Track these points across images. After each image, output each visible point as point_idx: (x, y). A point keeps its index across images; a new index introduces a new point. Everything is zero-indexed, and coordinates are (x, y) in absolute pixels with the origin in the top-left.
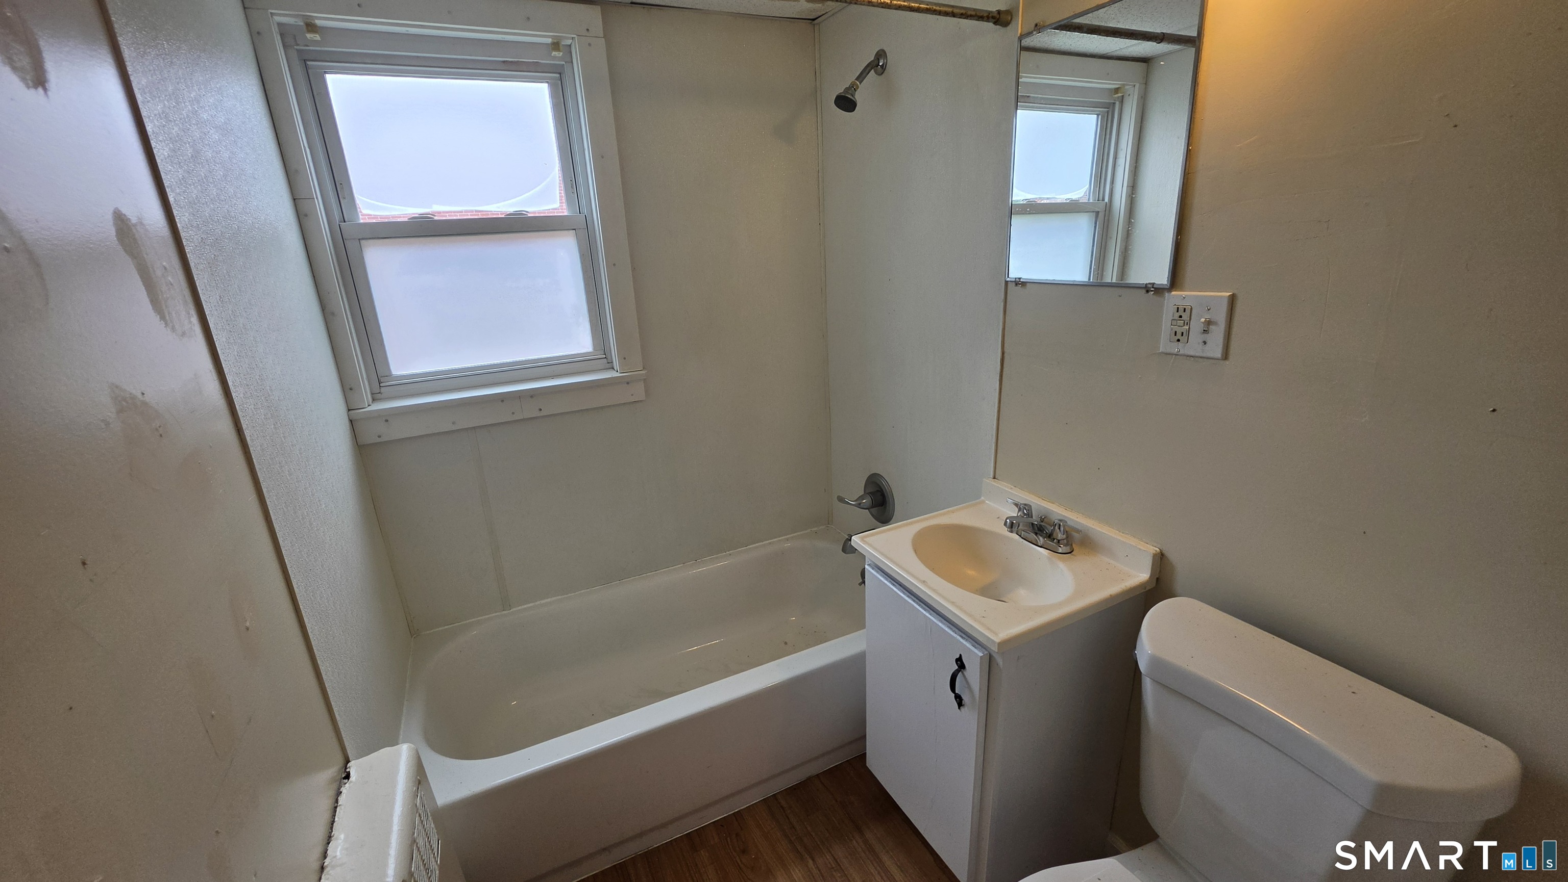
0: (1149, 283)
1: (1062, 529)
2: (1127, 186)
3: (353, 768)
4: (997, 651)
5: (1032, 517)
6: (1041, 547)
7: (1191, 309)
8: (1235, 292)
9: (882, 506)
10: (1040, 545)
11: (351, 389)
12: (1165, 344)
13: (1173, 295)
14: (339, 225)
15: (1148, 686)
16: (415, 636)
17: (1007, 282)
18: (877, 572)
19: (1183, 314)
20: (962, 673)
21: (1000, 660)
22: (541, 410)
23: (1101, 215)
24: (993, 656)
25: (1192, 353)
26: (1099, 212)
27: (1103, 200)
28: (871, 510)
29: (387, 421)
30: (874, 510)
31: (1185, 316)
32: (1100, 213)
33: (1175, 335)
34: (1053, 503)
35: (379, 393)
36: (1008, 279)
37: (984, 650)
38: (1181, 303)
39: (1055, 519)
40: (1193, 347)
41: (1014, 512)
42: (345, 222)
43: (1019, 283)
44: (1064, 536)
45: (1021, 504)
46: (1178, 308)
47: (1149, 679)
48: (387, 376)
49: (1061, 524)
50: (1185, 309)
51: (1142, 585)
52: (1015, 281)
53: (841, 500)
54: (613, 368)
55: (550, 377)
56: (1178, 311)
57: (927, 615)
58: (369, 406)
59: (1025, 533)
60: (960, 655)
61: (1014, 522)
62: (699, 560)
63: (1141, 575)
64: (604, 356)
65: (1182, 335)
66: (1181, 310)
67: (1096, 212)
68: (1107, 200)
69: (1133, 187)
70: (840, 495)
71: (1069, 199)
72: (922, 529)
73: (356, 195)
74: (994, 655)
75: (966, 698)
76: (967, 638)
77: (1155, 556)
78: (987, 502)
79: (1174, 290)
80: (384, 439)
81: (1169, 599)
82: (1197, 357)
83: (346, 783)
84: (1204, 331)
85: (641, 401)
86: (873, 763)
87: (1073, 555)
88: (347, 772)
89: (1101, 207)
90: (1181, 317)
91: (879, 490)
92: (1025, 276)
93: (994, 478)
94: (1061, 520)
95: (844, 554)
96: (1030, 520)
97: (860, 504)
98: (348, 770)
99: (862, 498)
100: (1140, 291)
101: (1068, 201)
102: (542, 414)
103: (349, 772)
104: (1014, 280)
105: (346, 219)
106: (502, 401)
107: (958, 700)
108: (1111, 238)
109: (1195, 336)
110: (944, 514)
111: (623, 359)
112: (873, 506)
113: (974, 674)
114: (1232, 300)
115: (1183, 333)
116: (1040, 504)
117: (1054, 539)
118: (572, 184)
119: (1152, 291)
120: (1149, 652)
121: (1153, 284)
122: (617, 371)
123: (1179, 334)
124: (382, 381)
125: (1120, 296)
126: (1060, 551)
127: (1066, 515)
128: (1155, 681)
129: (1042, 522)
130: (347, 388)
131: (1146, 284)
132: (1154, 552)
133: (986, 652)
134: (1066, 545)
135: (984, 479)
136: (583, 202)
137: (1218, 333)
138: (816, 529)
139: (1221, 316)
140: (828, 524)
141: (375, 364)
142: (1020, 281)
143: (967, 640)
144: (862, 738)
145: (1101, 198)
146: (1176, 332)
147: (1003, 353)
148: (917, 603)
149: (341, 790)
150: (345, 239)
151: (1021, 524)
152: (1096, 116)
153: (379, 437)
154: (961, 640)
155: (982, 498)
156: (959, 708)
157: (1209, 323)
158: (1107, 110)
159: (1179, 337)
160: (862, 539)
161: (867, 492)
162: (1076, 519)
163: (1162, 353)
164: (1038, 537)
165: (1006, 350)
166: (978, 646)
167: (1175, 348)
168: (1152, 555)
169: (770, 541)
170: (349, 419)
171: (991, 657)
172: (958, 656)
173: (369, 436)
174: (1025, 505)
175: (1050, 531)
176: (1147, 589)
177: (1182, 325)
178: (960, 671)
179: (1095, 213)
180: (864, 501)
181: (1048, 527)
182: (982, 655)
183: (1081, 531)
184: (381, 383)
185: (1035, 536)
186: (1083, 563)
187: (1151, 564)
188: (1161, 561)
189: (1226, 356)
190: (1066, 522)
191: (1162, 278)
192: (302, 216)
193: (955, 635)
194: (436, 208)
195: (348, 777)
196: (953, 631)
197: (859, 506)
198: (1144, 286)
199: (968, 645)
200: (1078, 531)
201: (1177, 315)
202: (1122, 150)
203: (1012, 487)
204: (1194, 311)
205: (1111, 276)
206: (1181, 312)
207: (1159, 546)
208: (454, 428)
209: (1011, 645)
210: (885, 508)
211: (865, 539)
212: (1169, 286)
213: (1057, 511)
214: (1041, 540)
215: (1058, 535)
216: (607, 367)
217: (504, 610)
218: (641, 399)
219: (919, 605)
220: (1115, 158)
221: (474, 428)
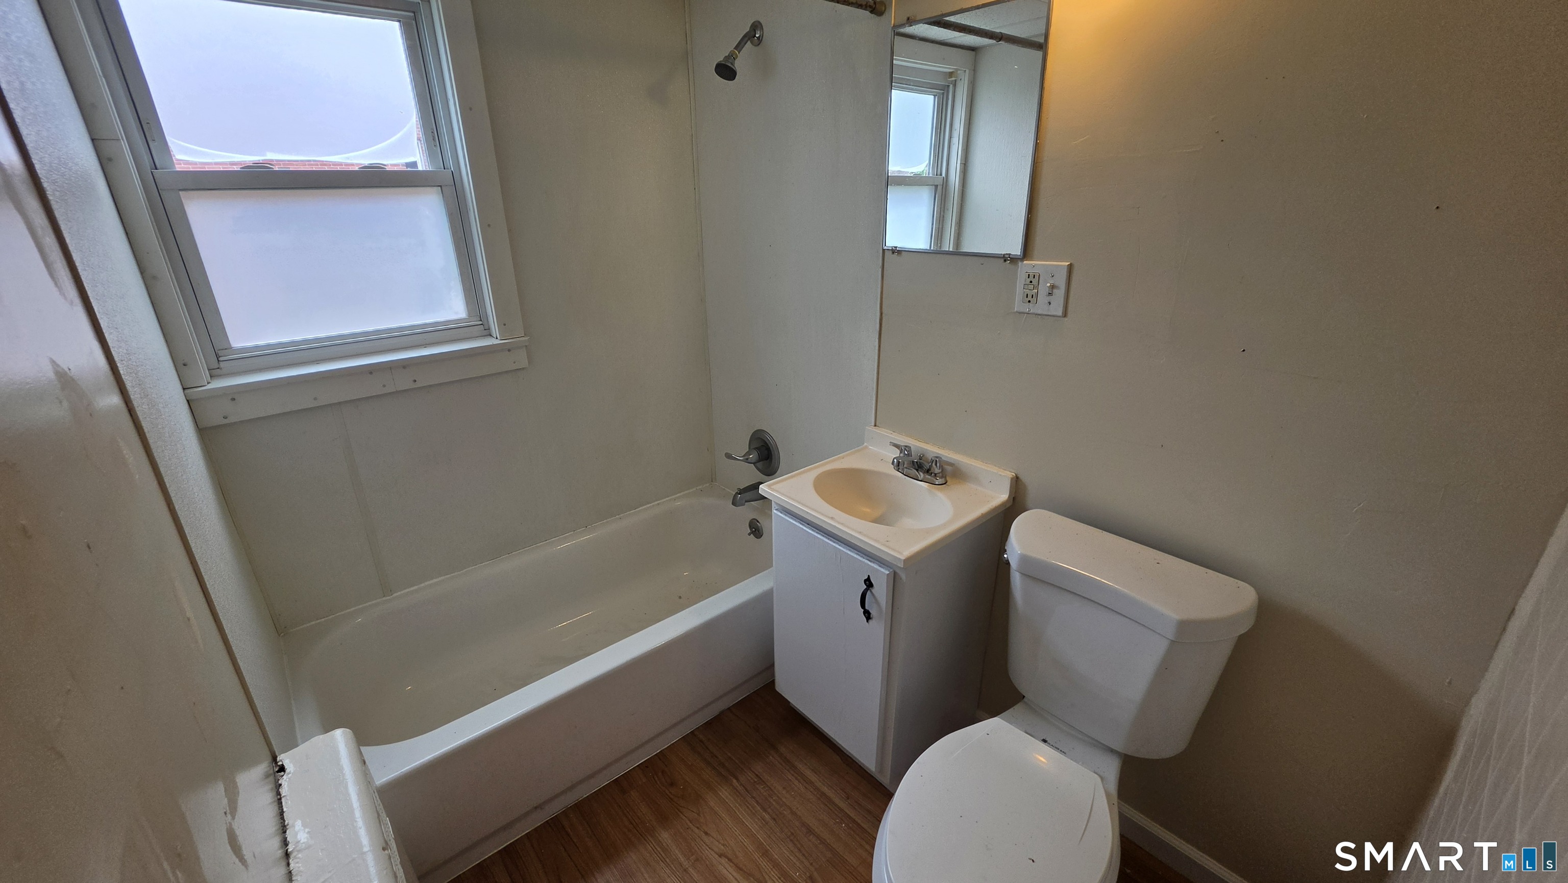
0: (1006, 254)
1: (938, 465)
2: (961, 164)
3: (285, 759)
4: (902, 567)
5: (911, 456)
6: (921, 481)
7: (1039, 275)
8: (1072, 262)
9: (767, 460)
10: (920, 479)
11: (185, 365)
12: (1019, 305)
13: (1025, 264)
14: (152, 172)
15: (1016, 579)
16: (282, 634)
17: (884, 250)
18: (786, 515)
19: (1033, 280)
20: (871, 591)
21: (903, 575)
22: (415, 381)
23: (939, 188)
24: (897, 573)
25: (1039, 312)
26: (937, 185)
27: (941, 175)
28: (758, 464)
29: (233, 399)
30: (759, 465)
31: (1035, 282)
32: (939, 187)
33: (1027, 297)
34: (928, 444)
35: (218, 368)
36: (885, 248)
37: (889, 568)
38: (1031, 271)
39: (930, 456)
40: (1041, 307)
41: (896, 453)
42: (156, 169)
43: (895, 251)
44: (940, 471)
45: (902, 446)
46: (1029, 275)
47: (1018, 573)
48: (226, 349)
49: (937, 460)
50: (1034, 276)
51: (1003, 504)
52: (892, 250)
53: (728, 456)
54: (491, 335)
55: (423, 345)
56: (1029, 277)
57: (837, 546)
58: (208, 383)
59: (907, 470)
60: (869, 576)
61: (900, 461)
62: (590, 526)
63: (1002, 496)
64: (481, 323)
65: (1032, 297)
66: (1032, 277)
67: (935, 185)
68: (944, 175)
69: (965, 164)
70: (729, 452)
71: (913, 173)
72: (819, 475)
73: (168, 138)
74: (898, 571)
75: (873, 612)
76: (874, 561)
77: (1012, 479)
78: (870, 447)
79: (1025, 259)
80: (232, 419)
81: (1024, 513)
82: (1044, 315)
83: (283, 776)
84: (1049, 293)
85: (523, 368)
86: (783, 687)
87: (948, 485)
88: (279, 766)
89: (939, 181)
90: (1031, 282)
91: (763, 444)
92: (900, 244)
93: (875, 426)
94: (937, 457)
95: (734, 507)
96: (910, 459)
97: (747, 459)
98: (280, 763)
99: (748, 453)
100: (999, 260)
101: (912, 175)
102: (418, 385)
103: (283, 765)
104: (891, 248)
105: (158, 166)
106: (371, 373)
107: (866, 614)
108: (948, 210)
109: (1042, 298)
110: (833, 461)
111: (503, 325)
112: (760, 459)
113: (881, 590)
114: (1070, 268)
115: (1033, 295)
116: (918, 445)
117: (932, 473)
118: (434, 137)
119: (1009, 260)
120: (1019, 552)
121: (1010, 254)
122: (497, 338)
123: (1030, 296)
124: (220, 355)
125: (982, 264)
126: (937, 483)
127: (939, 452)
128: (1024, 575)
129: (921, 459)
130: (180, 365)
131: (1004, 254)
132: (1012, 476)
133: (891, 570)
134: (941, 477)
135: (867, 427)
136: (449, 154)
137: (1060, 293)
138: (701, 487)
139: (1061, 282)
140: (712, 482)
141: (209, 336)
142: (896, 250)
143: (874, 563)
144: (770, 667)
145: (939, 173)
146: (1027, 295)
147: (881, 314)
148: (826, 538)
149: (280, 782)
150: (161, 189)
151: (906, 463)
152: (933, 96)
153: (225, 418)
154: (869, 563)
155: (865, 444)
156: (867, 621)
157: (1053, 287)
158: (942, 91)
159: (1030, 299)
160: (769, 486)
161: (752, 448)
162: (948, 456)
163: (1017, 312)
164: (918, 473)
165: (884, 311)
166: (884, 566)
167: (1026, 308)
168: (1010, 479)
169: (658, 502)
170: (186, 399)
171: (895, 574)
172: (866, 578)
173: (214, 418)
174: (906, 446)
175: (928, 468)
176: (1007, 507)
177: (1032, 288)
178: (869, 589)
179: (934, 187)
180: (751, 456)
181: (926, 463)
182: (888, 572)
183: (954, 464)
184: (220, 357)
185: (917, 472)
186: (957, 490)
187: (1009, 487)
188: (1017, 484)
189: (1065, 314)
190: (941, 458)
191: (1017, 250)
192: (105, 162)
193: (864, 560)
194: (270, 156)
195: (282, 769)
196: (861, 557)
197: (747, 461)
198: (1003, 256)
199: (876, 566)
200: (951, 465)
201: (1029, 280)
202: (956, 130)
203: (892, 432)
204: (1041, 277)
205: (948, 246)
206: (1031, 278)
207: (1016, 473)
208: (316, 404)
209: (916, 561)
210: (771, 460)
211: (772, 487)
212: (1022, 255)
213: (932, 450)
214: (921, 475)
215: (935, 470)
216: (485, 334)
217: (384, 596)
218: (524, 367)
219: (828, 539)
220: (950, 137)
221: (340, 403)
